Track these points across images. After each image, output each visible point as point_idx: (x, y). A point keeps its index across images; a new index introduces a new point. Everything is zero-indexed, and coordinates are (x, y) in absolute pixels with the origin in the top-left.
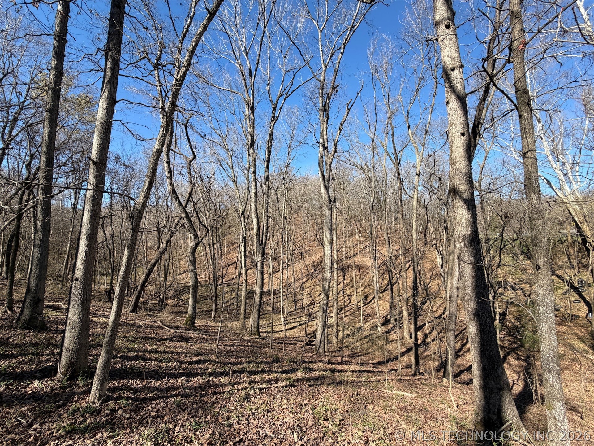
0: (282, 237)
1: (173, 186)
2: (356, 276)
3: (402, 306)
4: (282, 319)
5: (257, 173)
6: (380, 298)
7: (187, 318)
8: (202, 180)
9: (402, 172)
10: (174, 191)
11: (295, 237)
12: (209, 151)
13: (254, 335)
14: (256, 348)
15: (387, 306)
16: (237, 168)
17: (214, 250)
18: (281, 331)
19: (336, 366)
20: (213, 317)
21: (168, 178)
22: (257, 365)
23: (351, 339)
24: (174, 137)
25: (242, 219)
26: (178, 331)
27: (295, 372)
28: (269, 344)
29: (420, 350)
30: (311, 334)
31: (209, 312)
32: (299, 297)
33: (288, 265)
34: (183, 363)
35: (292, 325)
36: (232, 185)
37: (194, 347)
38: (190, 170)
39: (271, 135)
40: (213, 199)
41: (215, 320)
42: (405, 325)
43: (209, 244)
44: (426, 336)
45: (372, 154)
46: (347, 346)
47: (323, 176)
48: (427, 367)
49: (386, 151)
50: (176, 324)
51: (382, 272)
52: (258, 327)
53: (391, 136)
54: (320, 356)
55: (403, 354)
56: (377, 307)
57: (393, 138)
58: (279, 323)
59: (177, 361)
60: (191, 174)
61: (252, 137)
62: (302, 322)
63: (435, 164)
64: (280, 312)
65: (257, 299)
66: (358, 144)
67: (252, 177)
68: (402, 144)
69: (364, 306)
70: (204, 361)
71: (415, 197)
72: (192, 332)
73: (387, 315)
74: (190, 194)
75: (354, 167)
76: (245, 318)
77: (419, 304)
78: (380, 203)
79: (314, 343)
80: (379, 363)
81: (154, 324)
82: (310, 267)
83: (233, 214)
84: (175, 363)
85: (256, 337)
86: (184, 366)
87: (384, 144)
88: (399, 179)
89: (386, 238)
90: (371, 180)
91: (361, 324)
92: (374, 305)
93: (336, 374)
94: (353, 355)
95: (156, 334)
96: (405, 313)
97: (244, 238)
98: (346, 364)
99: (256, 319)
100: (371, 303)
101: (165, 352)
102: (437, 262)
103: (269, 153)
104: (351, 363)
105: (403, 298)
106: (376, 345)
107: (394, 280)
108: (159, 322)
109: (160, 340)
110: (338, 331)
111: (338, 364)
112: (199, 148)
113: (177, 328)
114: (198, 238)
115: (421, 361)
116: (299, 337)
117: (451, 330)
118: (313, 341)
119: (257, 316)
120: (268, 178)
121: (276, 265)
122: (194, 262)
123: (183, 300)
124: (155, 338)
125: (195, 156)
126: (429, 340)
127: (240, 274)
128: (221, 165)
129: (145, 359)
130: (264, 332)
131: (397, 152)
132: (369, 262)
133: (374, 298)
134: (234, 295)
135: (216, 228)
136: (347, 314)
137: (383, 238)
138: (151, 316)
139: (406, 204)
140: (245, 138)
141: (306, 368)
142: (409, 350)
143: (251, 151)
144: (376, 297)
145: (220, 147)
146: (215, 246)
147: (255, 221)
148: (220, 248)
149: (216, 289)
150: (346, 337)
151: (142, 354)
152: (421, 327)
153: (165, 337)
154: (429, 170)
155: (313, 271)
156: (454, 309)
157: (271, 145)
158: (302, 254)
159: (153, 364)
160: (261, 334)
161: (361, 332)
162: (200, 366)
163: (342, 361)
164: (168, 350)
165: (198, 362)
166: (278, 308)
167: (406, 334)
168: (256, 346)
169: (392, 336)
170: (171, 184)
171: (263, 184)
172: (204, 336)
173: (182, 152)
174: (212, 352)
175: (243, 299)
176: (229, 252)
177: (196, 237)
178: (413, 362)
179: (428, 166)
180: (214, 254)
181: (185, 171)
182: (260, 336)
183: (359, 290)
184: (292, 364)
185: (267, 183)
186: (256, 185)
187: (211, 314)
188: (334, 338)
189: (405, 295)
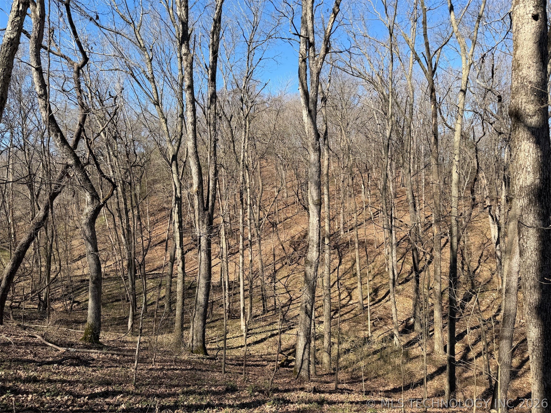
0: (241, 197)
1: (50, 111)
2: (360, 258)
3: (433, 305)
4: (243, 327)
5: (196, 90)
6: (398, 292)
7: (87, 330)
8: (101, 101)
9: (439, 86)
10: (51, 119)
11: (263, 199)
12: (110, 51)
13: (197, 352)
14: (199, 373)
15: (410, 304)
16: (161, 82)
17: (128, 221)
18: (242, 346)
19: (327, 396)
20: (129, 327)
21: (40, 96)
22: (199, 397)
23: (352, 356)
24: (46, 24)
25: (174, 168)
26: (72, 350)
27: (260, 405)
28: (221, 366)
29: (458, 370)
30: (288, 349)
31: (123, 321)
32: (269, 293)
33: (252, 243)
34: (79, 396)
35: (259, 337)
36: (154, 110)
37: (98, 374)
38: (79, 83)
39: (218, 21)
40: (123, 134)
41: (134, 333)
42: (437, 334)
43: (119, 210)
44: (467, 349)
45: (390, 57)
46: (346, 367)
47: (306, 94)
48: (467, 393)
49: (413, 50)
50: (69, 340)
51: (402, 251)
52: (204, 342)
53: (421, 25)
54: (302, 381)
55: (431, 377)
56: (393, 306)
57: (425, 29)
58: (238, 334)
59: (70, 393)
60: (80, 91)
61: (185, 24)
62: (275, 332)
63: (493, 74)
64: (239, 317)
65: (201, 297)
66: (367, 40)
67: (186, 96)
68: (440, 39)
69: (374, 304)
70: (114, 394)
71: (458, 128)
72: (96, 351)
73: (409, 319)
74: (81, 125)
75: (360, 80)
76: (183, 329)
77: (459, 300)
78: (401, 140)
79: (293, 364)
80: (396, 390)
81: (30, 340)
82: (286, 245)
83: (158, 161)
84: (66, 397)
85: (201, 355)
86: (81, 400)
87: (410, 40)
88: (433, 99)
89: (410, 197)
90: (386, 101)
91: (368, 333)
92: (389, 303)
93: (326, 407)
94: (355, 380)
95: (35, 355)
96: (437, 314)
97: (178, 200)
98: (342, 393)
99: (200, 329)
100: (384, 301)
101: (50, 381)
102: (490, 234)
103: (215, 53)
104: (350, 392)
105: (434, 292)
106: (390, 363)
107: (421, 265)
108: (39, 337)
109: (41, 364)
110: (331, 344)
111: (331, 392)
112: (93, 45)
113: (71, 345)
114: (99, 199)
115: (459, 385)
116: (270, 354)
117: (506, 338)
118: (293, 360)
119: (200, 323)
120: (214, 97)
121: (232, 243)
122: (93, 240)
123: (79, 303)
124: (34, 361)
125: (86, 59)
126: (472, 354)
127: (173, 260)
128: (133, 75)
129: (16, 392)
130: (213, 349)
131: (432, 53)
132: (382, 236)
133: (388, 292)
134: (163, 292)
135: (130, 184)
136: (346, 317)
137: (404, 198)
138: (25, 328)
139: (445, 141)
140: (172, 28)
141: (279, 400)
142: (440, 370)
143: (184, 50)
144: (391, 290)
145: (131, 44)
146: (130, 215)
147: (194, 170)
148: (139, 218)
149: (133, 284)
150: (345, 353)
151: (11, 384)
152: (461, 336)
153: (51, 359)
154: (483, 84)
155: (292, 250)
156: (512, 305)
157: (218, 40)
158: (274, 225)
159: (29, 399)
160: (208, 351)
161: (367, 345)
162: (107, 400)
163: (337, 388)
164: (55, 377)
165: (105, 395)
166: (236, 311)
167: (438, 347)
168: (200, 370)
169: (415, 351)
170: (47, 107)
171: (206, 109)
172: (115, 356)
173: (62, 52)
174: (127, 380)
175: (179, 297)
176: (154, 224)
177: (95, 197)
178: (447, 387)
179: (483, 77)
180: (129, 226)
181: (71, 85)
182: (207, 354)
183: (366, 279)
184: (256, 393)
185: (213, 107)
186: (194, 111)
187: (127, 323)
188: (326, 354)
189: (437, 287)
